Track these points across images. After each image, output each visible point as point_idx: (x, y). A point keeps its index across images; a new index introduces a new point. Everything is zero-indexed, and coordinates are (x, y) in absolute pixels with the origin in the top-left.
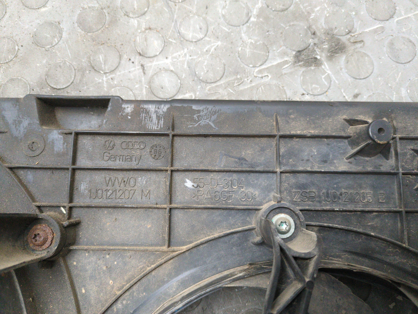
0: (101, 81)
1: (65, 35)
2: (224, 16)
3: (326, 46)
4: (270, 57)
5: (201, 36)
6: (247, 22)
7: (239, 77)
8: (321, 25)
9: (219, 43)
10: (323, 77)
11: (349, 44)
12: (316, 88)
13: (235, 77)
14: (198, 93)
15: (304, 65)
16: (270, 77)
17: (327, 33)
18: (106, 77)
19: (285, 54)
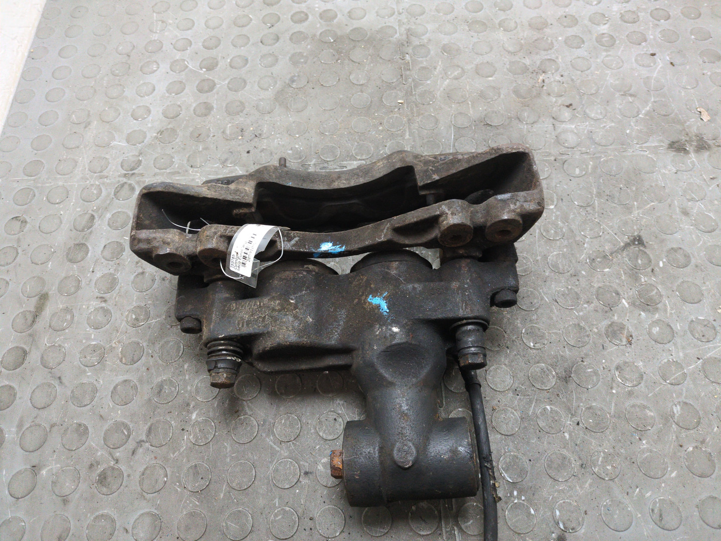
0: (522, 127)
1: (502, 96)
2: (620, 109)
3: (695, 143)
4: (650, 141)
5: (601, 117)
6: (636, 116)
7: (624, 147)
8: (694, 130)
9: (613, 124)
10: (689, 161)
11: (714, 146)
12: (682, 166)
13: (621, 146)
14: (592, 150)
15: (675, 151)
16: (648, 152)
17: (697, 136)
18: (527, 126)
19: (662, 141)
